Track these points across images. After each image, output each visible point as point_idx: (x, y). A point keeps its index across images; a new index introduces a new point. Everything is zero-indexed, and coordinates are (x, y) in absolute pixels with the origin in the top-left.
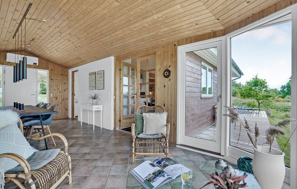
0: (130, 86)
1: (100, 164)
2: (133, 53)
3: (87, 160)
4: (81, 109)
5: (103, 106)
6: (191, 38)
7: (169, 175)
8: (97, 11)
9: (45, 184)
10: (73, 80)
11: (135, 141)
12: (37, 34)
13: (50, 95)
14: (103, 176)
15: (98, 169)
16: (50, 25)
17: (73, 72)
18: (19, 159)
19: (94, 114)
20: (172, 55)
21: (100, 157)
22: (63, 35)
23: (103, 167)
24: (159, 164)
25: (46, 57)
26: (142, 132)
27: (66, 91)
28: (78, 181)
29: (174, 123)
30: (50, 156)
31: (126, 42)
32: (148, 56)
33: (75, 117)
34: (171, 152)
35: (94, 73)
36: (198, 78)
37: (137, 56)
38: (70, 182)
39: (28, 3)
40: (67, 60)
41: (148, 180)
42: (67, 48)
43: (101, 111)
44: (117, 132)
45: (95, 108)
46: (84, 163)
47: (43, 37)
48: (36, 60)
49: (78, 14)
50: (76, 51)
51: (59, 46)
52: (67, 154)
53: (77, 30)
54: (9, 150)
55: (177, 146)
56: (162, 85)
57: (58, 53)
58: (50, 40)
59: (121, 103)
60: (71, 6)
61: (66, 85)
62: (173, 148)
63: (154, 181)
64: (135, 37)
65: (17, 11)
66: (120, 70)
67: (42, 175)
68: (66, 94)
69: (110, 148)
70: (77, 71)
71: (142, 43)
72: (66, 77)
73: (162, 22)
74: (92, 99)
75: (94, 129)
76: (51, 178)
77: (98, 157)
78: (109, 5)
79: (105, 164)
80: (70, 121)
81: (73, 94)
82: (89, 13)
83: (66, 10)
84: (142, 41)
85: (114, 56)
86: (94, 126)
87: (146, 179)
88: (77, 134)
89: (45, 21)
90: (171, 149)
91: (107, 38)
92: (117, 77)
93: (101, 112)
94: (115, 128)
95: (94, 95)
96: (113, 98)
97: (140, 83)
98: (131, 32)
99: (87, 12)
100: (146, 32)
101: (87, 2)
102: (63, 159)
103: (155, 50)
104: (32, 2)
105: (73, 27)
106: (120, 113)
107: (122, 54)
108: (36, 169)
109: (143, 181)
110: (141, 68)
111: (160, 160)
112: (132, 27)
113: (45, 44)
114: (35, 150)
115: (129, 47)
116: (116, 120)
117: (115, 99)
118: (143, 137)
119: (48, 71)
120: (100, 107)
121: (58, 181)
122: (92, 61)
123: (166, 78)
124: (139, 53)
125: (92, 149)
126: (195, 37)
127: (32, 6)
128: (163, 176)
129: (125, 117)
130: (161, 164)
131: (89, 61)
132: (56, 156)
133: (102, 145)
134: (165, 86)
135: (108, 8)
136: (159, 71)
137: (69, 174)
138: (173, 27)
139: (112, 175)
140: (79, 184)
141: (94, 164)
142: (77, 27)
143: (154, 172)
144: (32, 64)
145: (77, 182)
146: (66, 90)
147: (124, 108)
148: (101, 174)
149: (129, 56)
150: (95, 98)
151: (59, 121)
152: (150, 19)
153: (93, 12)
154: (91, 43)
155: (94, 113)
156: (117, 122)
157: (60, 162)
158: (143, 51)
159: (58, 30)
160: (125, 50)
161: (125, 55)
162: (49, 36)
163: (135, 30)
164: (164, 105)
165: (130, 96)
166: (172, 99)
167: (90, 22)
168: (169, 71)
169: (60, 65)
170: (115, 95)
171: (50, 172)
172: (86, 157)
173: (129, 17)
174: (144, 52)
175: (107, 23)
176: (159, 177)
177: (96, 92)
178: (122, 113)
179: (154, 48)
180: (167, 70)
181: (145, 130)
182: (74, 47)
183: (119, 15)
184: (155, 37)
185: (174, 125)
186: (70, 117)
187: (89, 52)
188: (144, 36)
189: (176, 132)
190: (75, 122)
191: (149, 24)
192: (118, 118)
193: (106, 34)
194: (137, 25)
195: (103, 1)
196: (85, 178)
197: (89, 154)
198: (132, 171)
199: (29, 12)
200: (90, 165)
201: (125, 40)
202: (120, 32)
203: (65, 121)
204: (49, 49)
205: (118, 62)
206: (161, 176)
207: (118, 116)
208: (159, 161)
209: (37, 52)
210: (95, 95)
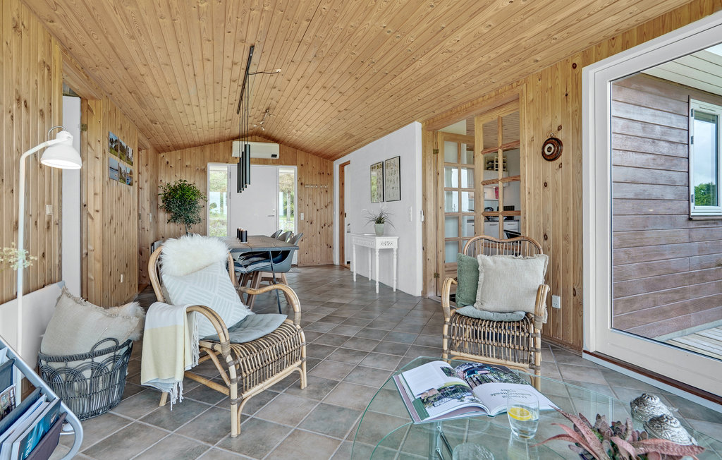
0: (464, 190)
1: (371, 364)
2: (463, 107)
3: (347, 351)
4: (354, 246)
5: (398, 239)
6: (626, 33)
7: (477, 402)
8: (367, 26)
9: (251, 371)
10: (342, 184)
11: (451, 322)
12: (272, 99)
13: (299, 216)
14: (369, 389)
15: (362, 373)
16: (290, 77)
17: (342, 166)
18: (213, 317)
19: (377, 257)
20: (567, 95)
21: (374, 350)
22: (313, 92)
23: (374, 370)
24: (468, 375)
25: (291, 141)
26: (473, 303)
27: (329, 207)
28: (318, 387)
29: (574, 289)
30: (267, 326)
31: (443, 84)
32: (502, 110)
33: (346, 263)
34: (562, 368)
35: (379, 165)
36: (671, 153)
37: (472, 113)
38: (303, 385)
39: (248, 46)
40: (328, 142)
41: (423, 401)
42: (324, 117)
43: (395, 250)
44: (429, 301)
45: (380, 243)
46: (340, 355)
47: (281, 103)
48: (275, 148)
49: (333, 42)
50: (342, 121)
51: (308, 116)
52: (299, 327)
53: (336, 77)
54: (209, 303)
55: (585, 356)
56: (540, 182)
57: (310, 129)
58: (293, 107)
59: (440, 232)
60: (318, 30)
61: (329, 195)
62: (571, 360)
63: (434, 405)
64: (460, 65)
65: (236, 64)
66: (436, 152)
67: (248, 355)
68: (329, 215)
69: (402, 335)
70: (348, 163)
71: (481, 78)
72: (329, 178)
73: (523, 11)
74: (374, 223)
75: (377, 292)
76: (264, 364)
77: (370, 348)
78: (388, 8)
79: (382, 365)
80: (337, 272)
81: (343, 214)
82: (351, 35)
83: (310, 41)
84: (481, 73)
85: (421, 119)
86: (377, 284)
87: (420, 396)
88: (342, 297)
89: (279, 70)
90: (565, 361)
91: (398, 81)
92: (428, 170)
93: (395, 253)
94: (424, 292)
95: (378, 216)
96: (419, 219)
97: (482, 180)
98: (448, 55)
99: (347, 34)
100: (487, 48)
101: (343, 14)
102: (288, 335)
103: (517, 90)
104: (253, 42)
105: (327, 71)
106: (437, 257)
107: (437, 112)
108: (242, 342)
109: (412, 400)
110: (484, 142)
111: (475, 366)
112: (448, 44)
113: (286, 115)
114: (249, 312)
115: (451, 93)
116: (428, 273)
117: (424, 223)
118: (471, 314)
119: (296, 167)
120: (391, 242)
121: (278, 375)
122: (375, 139)
123: (550, 163)
124: (478, 103)
125: (363, 331)
126: (640, 28)
127: (256, 50)
128: (459, 399)
129: (451, 266)
130: (472, 375)
131: (371, 139)
132: (277, 327)
133: (385, 326)
134: (546, 185)
135: (386, 13)
136: (530, 145)
137: (301, 366)
138: (559, 17)
139: (389, 391)
140: (318, 392)
141: (357, 361)
142: (334, 69)
143: (443, 386)
144: (270, 157)
145: (316, 389)
146: (329, 205)
147: (446, 244)
148: (367, 383)
149: (454, 116)
150: (381, 219)
151: (315, 270)
152: (489, 12)
153: (358, 31)
154: (367, 97)
155: (377, 253)
156: (429, 278)
157: (283, 339)
158: (487, 96)
159: (303, 82)
160: (444, 103)
161: (444, 115)
162: (291, 99)
163: (457, 48)
164: (546, 237)
165: (465, 214)
166: (568, 219)
167: (358, 54)
168: (558, 143)
169: (317, 154)
170: (425, 212)
171: (263, 354)
172: (346, 345)
173: (435, 21)
174: (489, 101)
175: (390, 47)
176: (448, 399)
177: (384, 206)
178: (444, 257)
179: (515, 85)
180: (552, 138)
181: (482, 298)
182: (336, 113)
183: (414, 24)
184: (512, 56)
185: (575, 295)
186: (337, 262)
187: (365, 119)
188: (484, 59)
189: (582, 316)
190: (345, 273)
191: (490, 26)
192: (432, 269)
193: (394, 73)
194: (459, 35)
195: (374, 2)
196: (334, 384)
197: (354, 339)
198: (400, 376)
199: (252, 61)
200: (350, 361)
201: (439, 78)
202: (423, 60)
203: (325, 270)
204: (294, 124)
205: (431, 132)
206: (453, 398)
207: (433, 264)
208: (473, 367)
209: (276, 133)
210: (381, 214)
